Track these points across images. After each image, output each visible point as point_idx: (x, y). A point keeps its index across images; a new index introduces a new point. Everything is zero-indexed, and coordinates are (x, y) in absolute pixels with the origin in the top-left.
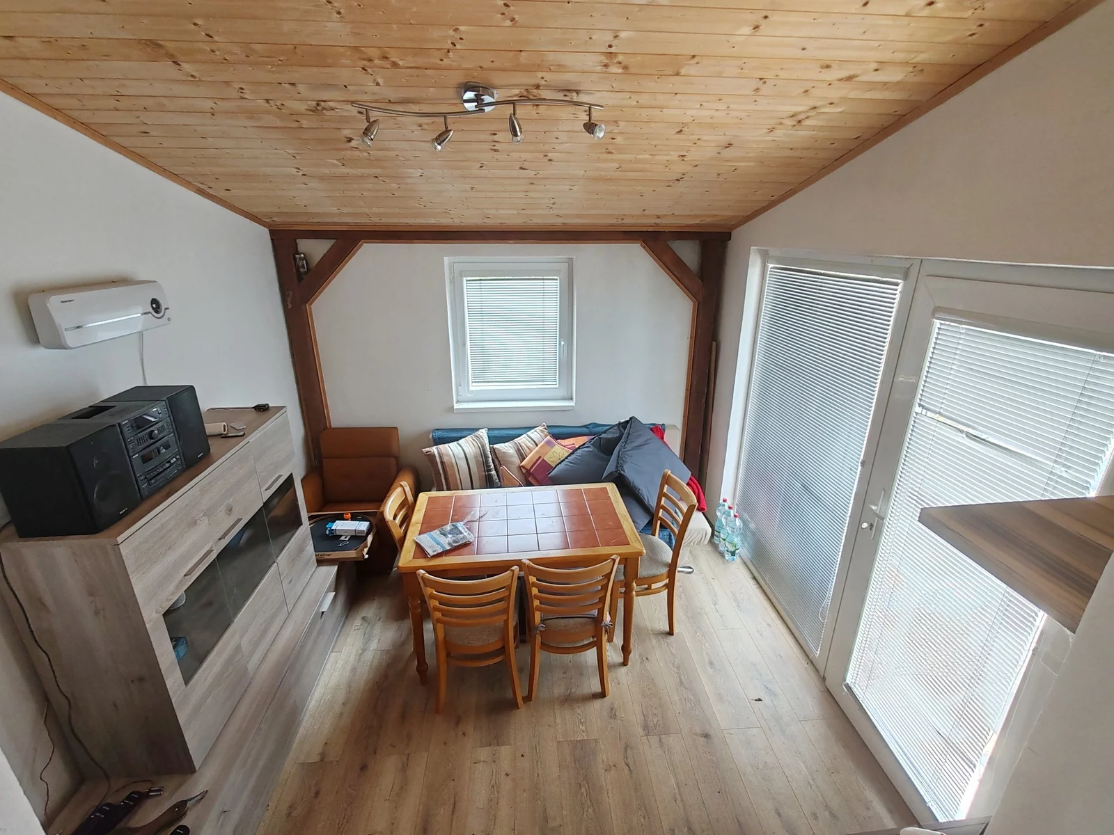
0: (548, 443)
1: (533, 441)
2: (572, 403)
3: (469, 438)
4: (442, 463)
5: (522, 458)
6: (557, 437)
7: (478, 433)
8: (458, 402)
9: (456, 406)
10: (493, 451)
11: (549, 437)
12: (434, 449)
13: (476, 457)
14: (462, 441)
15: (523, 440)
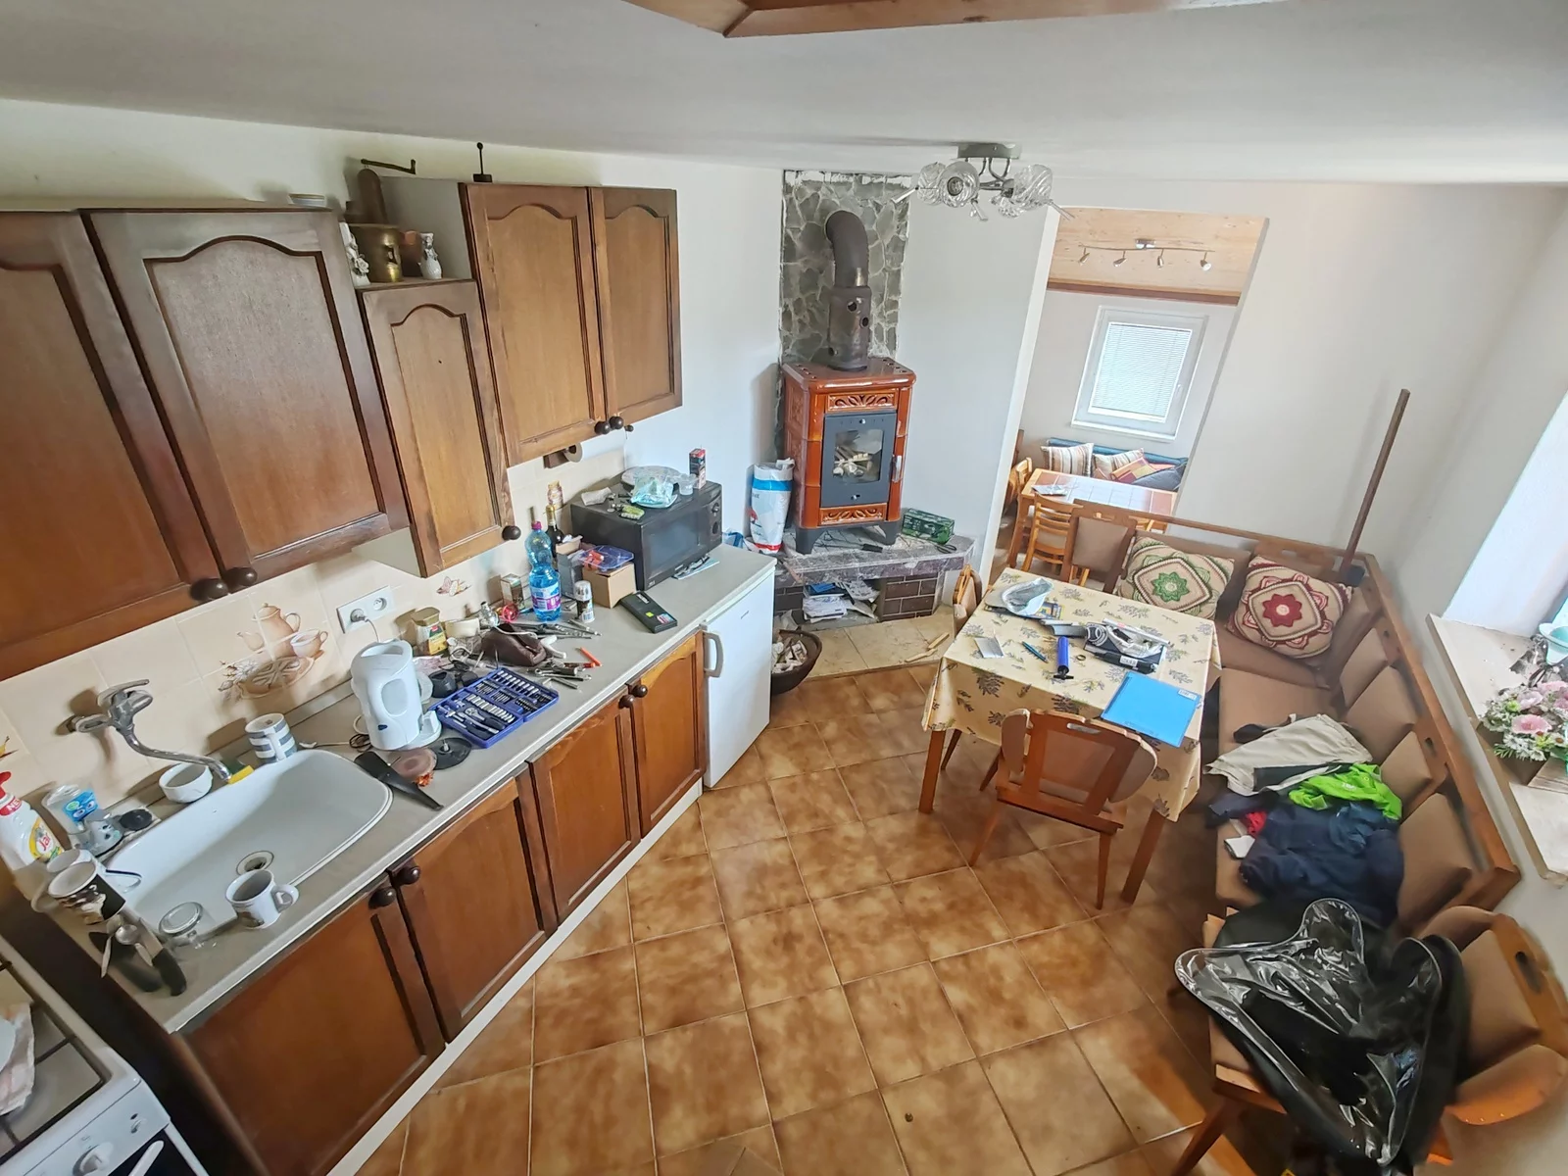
0: (1141, 462)
1: (1126, 460)
2: (1173, 438)
3: (1077, 447)
4: (1053, 459)
5: (1115, 468)
6: (1150, 461)
7: (1086, 445)
8: (1076, 420)
9: (1073, 422)
10: (1094, 458)
11: (1142, 458)
12: (1050, 449)
13: (1079, 461)
14: (1071, 448)
15: (1120, 457)
